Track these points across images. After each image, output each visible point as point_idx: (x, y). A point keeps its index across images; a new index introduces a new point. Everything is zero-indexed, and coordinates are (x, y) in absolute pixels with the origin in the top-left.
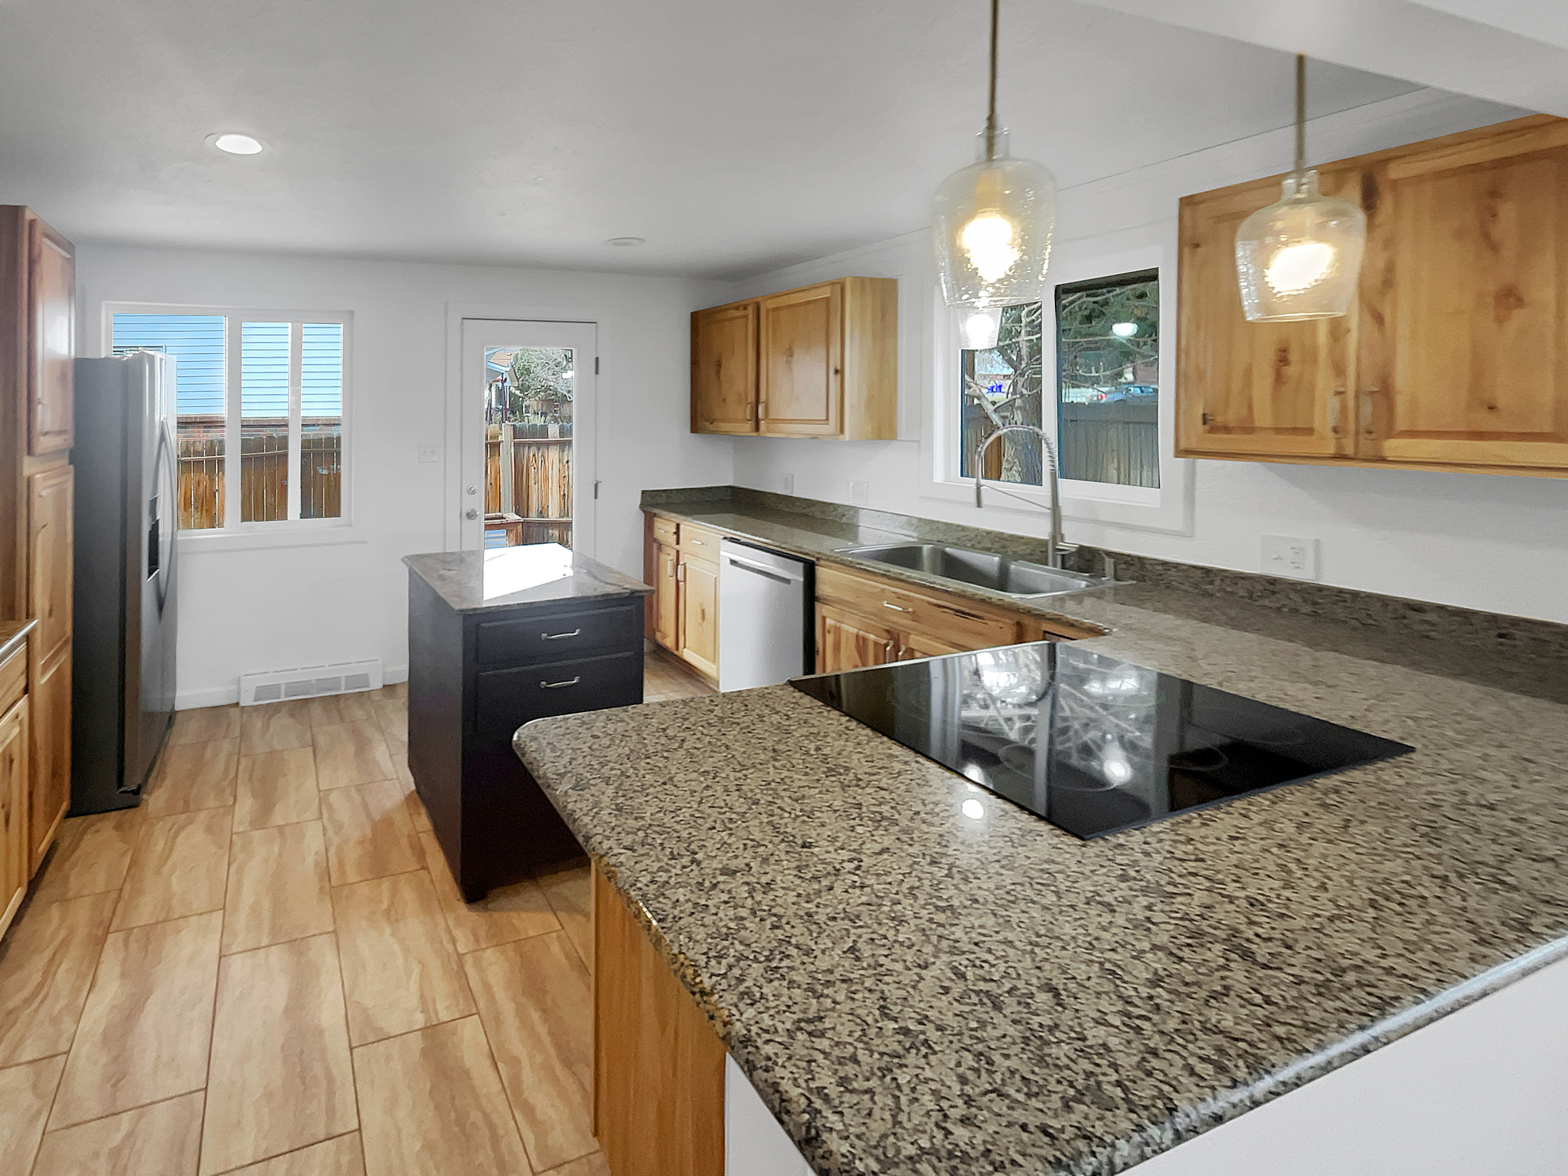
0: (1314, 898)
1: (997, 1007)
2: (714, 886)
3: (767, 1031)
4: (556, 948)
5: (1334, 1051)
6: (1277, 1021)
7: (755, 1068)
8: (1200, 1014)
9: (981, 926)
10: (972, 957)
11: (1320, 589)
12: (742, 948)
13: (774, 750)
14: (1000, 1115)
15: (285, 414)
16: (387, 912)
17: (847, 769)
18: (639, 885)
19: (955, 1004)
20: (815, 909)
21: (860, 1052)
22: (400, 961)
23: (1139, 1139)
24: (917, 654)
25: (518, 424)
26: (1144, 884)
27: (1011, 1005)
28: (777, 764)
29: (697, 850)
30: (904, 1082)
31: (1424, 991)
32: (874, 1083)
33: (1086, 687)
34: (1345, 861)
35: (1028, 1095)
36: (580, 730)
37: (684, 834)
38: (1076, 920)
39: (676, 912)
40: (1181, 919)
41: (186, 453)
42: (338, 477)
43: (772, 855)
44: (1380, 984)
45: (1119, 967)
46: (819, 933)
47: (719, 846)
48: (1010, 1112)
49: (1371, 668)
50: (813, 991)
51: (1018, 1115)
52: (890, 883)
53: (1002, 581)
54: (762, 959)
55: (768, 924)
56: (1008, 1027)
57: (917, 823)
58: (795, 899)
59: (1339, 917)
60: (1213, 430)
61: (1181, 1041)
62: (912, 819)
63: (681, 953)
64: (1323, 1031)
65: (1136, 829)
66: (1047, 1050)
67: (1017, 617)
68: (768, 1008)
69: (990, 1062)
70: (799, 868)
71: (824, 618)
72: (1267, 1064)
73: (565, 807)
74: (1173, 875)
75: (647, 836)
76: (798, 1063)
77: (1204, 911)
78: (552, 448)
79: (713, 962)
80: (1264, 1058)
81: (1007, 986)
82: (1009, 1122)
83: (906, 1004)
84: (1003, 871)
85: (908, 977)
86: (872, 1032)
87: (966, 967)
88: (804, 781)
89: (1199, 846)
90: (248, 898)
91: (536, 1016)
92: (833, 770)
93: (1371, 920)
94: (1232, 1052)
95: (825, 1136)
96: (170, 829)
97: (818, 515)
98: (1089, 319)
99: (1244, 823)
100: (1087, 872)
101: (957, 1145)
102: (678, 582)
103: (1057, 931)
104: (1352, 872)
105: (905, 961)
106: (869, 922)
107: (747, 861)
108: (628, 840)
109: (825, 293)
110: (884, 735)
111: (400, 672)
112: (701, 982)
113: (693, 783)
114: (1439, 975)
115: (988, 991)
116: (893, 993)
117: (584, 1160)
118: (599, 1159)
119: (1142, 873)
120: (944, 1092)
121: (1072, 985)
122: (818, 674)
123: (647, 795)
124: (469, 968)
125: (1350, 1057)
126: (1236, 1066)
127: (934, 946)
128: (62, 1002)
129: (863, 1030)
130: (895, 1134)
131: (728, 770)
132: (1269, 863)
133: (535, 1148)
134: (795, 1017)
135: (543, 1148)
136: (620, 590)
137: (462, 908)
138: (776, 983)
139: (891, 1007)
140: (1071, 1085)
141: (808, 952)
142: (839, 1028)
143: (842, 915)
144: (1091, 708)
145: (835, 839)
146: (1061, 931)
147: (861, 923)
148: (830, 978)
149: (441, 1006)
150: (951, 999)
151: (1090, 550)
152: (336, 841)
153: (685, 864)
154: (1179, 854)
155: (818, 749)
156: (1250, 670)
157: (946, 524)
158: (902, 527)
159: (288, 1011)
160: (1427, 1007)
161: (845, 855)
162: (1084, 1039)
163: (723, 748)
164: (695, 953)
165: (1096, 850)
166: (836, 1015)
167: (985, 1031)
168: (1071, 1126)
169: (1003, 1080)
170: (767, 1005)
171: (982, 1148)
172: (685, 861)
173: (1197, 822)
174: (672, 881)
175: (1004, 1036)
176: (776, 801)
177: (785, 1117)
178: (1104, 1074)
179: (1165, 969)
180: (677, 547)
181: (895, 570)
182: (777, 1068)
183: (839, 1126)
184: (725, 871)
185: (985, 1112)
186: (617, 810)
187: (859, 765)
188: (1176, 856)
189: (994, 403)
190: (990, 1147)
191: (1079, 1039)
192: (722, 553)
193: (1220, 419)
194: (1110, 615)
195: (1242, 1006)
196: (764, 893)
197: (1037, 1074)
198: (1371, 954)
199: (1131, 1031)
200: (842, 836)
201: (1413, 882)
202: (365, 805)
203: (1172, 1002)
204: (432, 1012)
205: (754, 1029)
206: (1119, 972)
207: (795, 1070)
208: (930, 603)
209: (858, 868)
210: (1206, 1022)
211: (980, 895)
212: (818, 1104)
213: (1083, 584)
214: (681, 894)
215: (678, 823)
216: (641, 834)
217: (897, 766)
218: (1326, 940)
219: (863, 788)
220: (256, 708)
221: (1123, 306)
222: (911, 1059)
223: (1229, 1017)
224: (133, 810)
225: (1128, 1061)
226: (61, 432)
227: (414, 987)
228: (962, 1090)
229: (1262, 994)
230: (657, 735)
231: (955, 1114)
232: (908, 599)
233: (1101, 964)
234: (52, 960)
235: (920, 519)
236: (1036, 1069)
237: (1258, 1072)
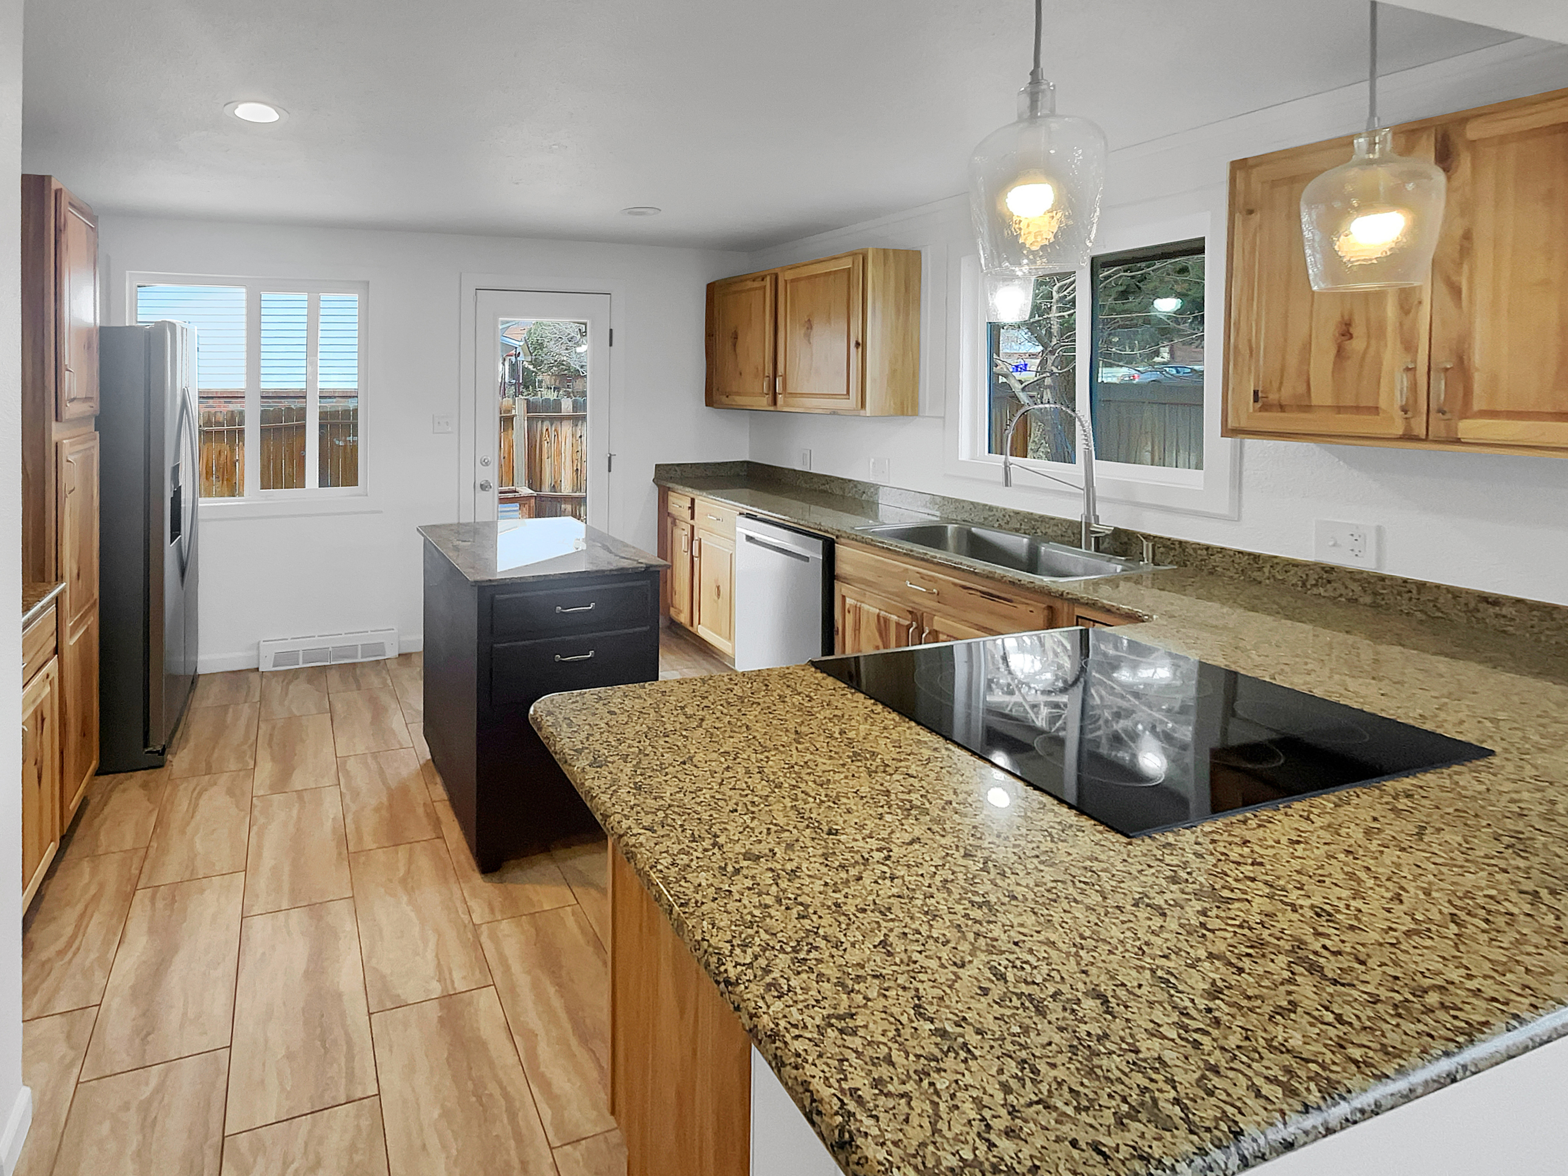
0: (1389, 911)
1: (1041, 1011)
2: (737, 871)
3: (795, 1026)
4: (570, 922)
5: (1418, 1077)
6: (1353, 1043)
7: (784, 1065)
8: (1265, 1030)
9: (1022, 925)
10: (1012, 957)
11: (1382, 578)
12: (768, 937)
13: (796, 732)
14: (1047, 1129)
15: (303, 386)
16: (404, 881)
17: (873, 754)
18: (659, 867)
19: (996, 1006)
20: (843, 900)
21: (894, 1053)
22: (416, 930)
23: (1202, 1163)
24: (942, 637)
25: (531, 399)
26: (1197, 887)
27: (1056, 1012)
28: (799, 746)
29: (719, 833)
30: (944, 1086)
31: (1516, 1017)
32: (909, 1087)
33: (1115, 675)
34: (1420, 871)
35: (1077, 1109)
36: (597, 706)
37: (705, 816)
38: (1123, 922)
39: (699, 897)
40: (1241, 926)
41: (208, 423)
42: (355, 448)
43: (797, 840)
44: (1467, 1007)
45: (1172, 974)
46: (848, 925)
47: (741, 829)
48: (1058, 1126)
49: (1442, 664)
50: (843, 985)
51: (1066, 1129)
52: (922, 875)
53: (1032, 564)
54: (789, 949)
55: (794, 912)
56: (1053, 1034)
57: (949, 812)
58: (822, 888)
59: (1417, 933)
60: (1266, 408)
61: (1245, 1059)
62: (944, 808)
63: (703, 939)
64: (1405, 1055)
65: (1187, 828)
66: (1096, 1061)
67: (1049, 601)
68: (796, 1002)
69: (1035, 1071)
70: (825, 856)
71: (844, 597)
72: (1342, 1090)
73: (583, 784)
74: (1228, 879)
75: (666, 816)
76: (829, 1061)
77: (1265, 919)
78: (565, 423)
79: (738, 951)
80: (1339, 1082)
81: (1051, 990)
82: (1057, 1136)
83: (943, 1004)
84: (1041, 867)
85: (943, 976)
86: (907, 1032)
87: (1006, 968)
88: (829, 765)
89: (1257, 848)
90: (268, 860)
91: (552, 990)
92: (859, 755)
93: (1453, 937)
94: (1303, 1074)
95: (860, 1141)
96: (194, 789)
97: (838, 492)
98: (1124, 295)
99: (1305, 825)
100: (1135, 873)
101: (1002, 1159)
102: (692, 557)
103: (1104, 934)
104: (1430, 883)
105: (940, 958)
106: (901, 915)
107: (770, 846)
108: (647, 820)
109: (846, 264)
110: (911, 719)
111: (415, 641)
112: (726, 971)
113: (713, 764)
114: (1533, 1000)
115: (1030, 995)
116: (929, 992)
117: (601, 1137)
118: (616, 1137)
119: (1194, 875)
120: (986, 1100)
121: (1122, 993)
122: (838, 655)
123: (667, 774)
124: (484, 939)
125: (1436, 1085)
126: (1308, 1089)
127: (971, 943)
128: (93, 956)
129: (897, 1030)
130: (934, 1143)
131: (749, 751)
132: (1335, 870)
133: (551, 1124)
134: (825, 1012)
135: (559, 1124)
136: (635, 564)
137: (477, 878)
138: (804, 976)
139: (927, 1007)
140: (1124, 1100)
141: (838, 945)
142: (871, 1026)
143: (872, 907)
144: (1123, 697)
145: (863, 827)
146: (1108, 934)
147: (893, 917)
148: (861, 972)
149: (457, 975)
150: (991, 1001)
151: (1126, 532)
152: (354, 807)
153: (707, 847)
154: (1234, 856)
155: (842, 732)
156: (1306, 664)
157: (972, 503)
158: (925, 506)
159: (308, 975)
160: (1520, 1035)
161: (873, 843)
162: (1137, 1052)
163: (744, 729)
164: (719, 940)
165: (1144, 848)
166: (868, 1012)
167: (1029, 1037)
168: (1126, 1145)
169: (1049, 1091)
170: (795, 998)
171: (1029, 1163)
172: (707, 844)
173: (1253, 823)
174: (694, 864)
175: (1050, 1044)
176: (800, 785)
177: (816, 1118)
178: (1160, 1091)
179: (1224, 981)
180: (692, 522)
181: (919, 549)
182: (807, 1066)
183: (875, 1131)
184: (747, 856)
185: (1032, 1125)
186: (635, 788)
187: (886, 751)
188: (1231, 858)
189: (1021, 382)
190: (1037, 1163)
191: (1131, 1051)
192: (738, 529)
193: (1273, 397)
194: (1149, 602)
195: (1312, 1025)
196: (789, 880)
197: (1087, 1087)
198: (1455, 975)
199: (1189, 1046)
200: (870, 824)
201: (1501, 898)
202: (381, 772)
203: (1233, 1016)
204: (448, 981)
205: (783, 1023)
206: (1173, 980)
207: (826, 1069)
208: (955, 584)
209: (888, 858)
210: (1272, 1039)
211: (1019, 891)
212: (852, 1106)
213: (1119, 568)
214: (703, 878)
215: (699, 804)
216: (661, 814)
217: (926, 753)
218: (1402, 957)
219: (891, 775)
220: (274, 674)
221: (1162, 281)
222: (949, 1063)
223: (1299, 1036)
224: (158, 770)
225: (1186, 1078)
226: (87, 399)
227: (430, 955)
228: (1005, 1099)
229: (1332, 1012)
230: (675, 713)
231: (996, 1124)
232: (932, 579)
233: (1153, 971)
234: (82, 916)
235: (944, 498)
236: (1085, 1081)
237: (1333, 1098)
